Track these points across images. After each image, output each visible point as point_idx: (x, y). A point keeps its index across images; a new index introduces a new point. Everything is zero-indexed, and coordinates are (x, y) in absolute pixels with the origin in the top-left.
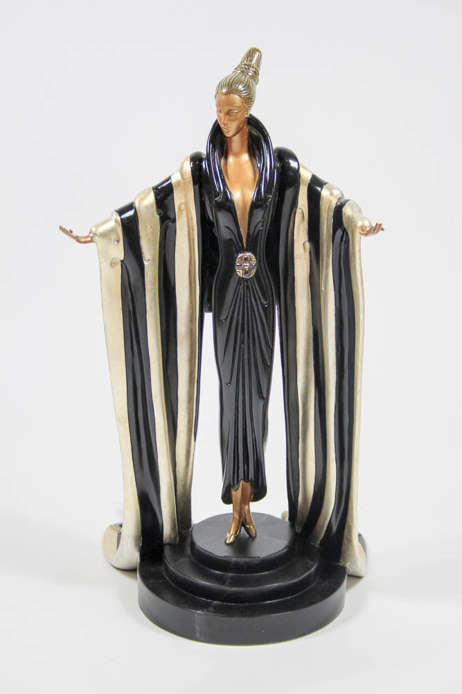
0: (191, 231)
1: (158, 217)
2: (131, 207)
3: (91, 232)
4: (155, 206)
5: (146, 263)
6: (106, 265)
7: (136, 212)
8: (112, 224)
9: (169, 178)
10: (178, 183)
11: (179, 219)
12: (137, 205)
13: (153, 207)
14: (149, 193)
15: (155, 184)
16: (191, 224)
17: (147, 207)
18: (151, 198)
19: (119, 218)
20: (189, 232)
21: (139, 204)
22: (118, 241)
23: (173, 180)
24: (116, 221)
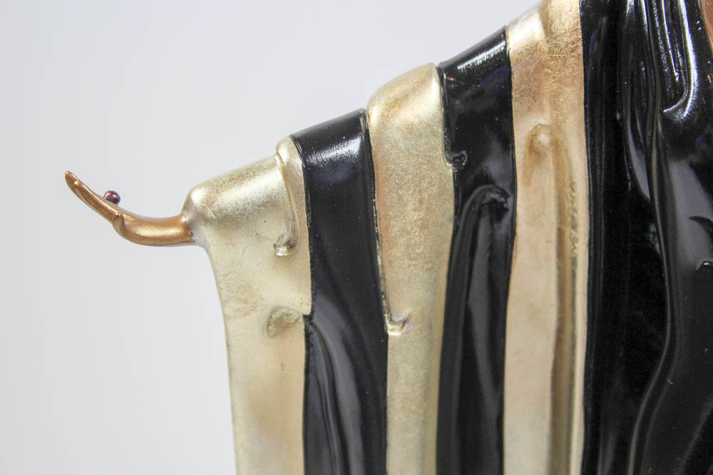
0: (568, 230)
1: (449, 170)
2: (352, 126)
3: (188, 204)
4: (440, 130)
5: (393, 332)
6: (250, 327)
7: (366, 147)
8: (271, 181)
9: (501, 36)
10: (532, 50)
11: (527, 183)
12: (374, 121)
13: (434, 133)
14: (423, 83)
15: (449, 54)
16: (568, 205)
17: (410, 131)
18: (430, 101)
19: (298, 162)
20: (560, 233)
21: (385, 118)
22: (291, 245)
23: (516, 43)
24: (287, 173)
